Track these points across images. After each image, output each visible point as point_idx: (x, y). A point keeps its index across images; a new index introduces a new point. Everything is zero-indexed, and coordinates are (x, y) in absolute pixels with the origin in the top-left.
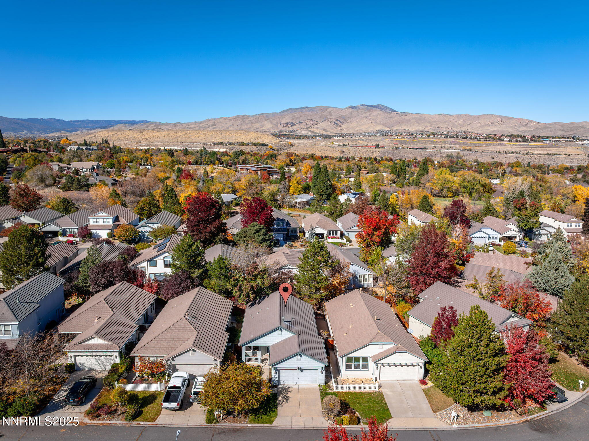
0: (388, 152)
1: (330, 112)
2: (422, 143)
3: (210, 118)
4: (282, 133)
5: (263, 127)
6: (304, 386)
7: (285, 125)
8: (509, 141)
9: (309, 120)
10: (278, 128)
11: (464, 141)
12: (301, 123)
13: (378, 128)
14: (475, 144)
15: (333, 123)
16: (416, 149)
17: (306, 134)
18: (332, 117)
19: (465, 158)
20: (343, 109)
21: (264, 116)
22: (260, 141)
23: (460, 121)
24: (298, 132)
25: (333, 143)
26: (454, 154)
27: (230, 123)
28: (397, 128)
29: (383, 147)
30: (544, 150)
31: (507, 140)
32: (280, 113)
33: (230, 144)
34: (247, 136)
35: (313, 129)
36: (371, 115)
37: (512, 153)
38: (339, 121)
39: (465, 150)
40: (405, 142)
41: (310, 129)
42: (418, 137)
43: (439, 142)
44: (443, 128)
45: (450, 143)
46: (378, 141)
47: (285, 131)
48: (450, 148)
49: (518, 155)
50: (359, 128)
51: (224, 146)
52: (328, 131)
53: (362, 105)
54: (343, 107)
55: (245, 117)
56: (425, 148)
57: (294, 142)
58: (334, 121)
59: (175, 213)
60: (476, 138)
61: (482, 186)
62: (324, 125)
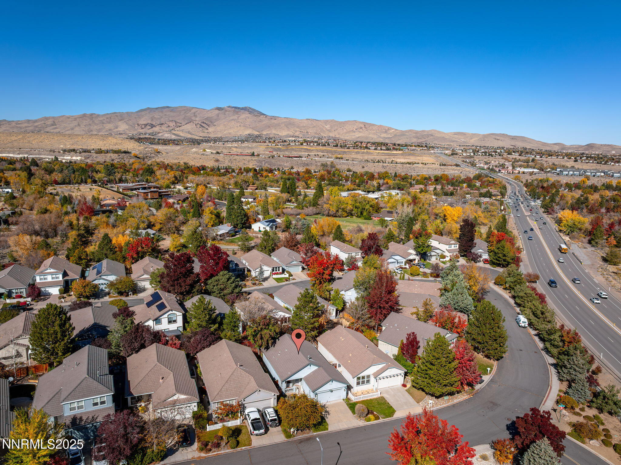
0: (264, 161)
1: (194, 113)
2: (296, 151)
3: (47, 116)
4: (142, 136)
5: (117, 128)
6: (334, 402)
7: (143, 127)
8: (375, 149)
9: (172, 121)
10: (135, 130)
11: (335, 149)
12: (162, 124)
13: (248, 132)
14: (345, 152)
15: (199, 126)
16: (292, 157)
17: (169, 138)
18: (197, 119)
19: (338, 167)
20: (209, 111)
21: (117, 116)
22: (123, 148)
23: (328, 127)
24: (160, 134)
25: (204, 150)
26: (329, 163)
27: (75, 123)
28: (267, 133)
29: (258, 155)
30: (405, 158)
31: (373, 148)
32: (137, 112)
33: (85, 152)
34: (105, 142)
35: (177, 132)
36: (240, 118)
37: (379, 162)
38: (205, 124)
39: (337, 158)
40: (279, 150)
41: (173, 132)
42: (291, 144)
43: (312, 150)
44: (312, 134)
45: (323, 151)
46: (251, 148)
47: (145, 134)
48: (323, 156)
49: (384, 164)
50: (227, 132)
51: (78, 154)
52: (194, 135)
53: (229, 107)
54: (208, 108)
55: (94, 116)
56: (300, 157)
57: (160, 148)
58: (200, 123)
59: (117, 260)
60: (345, 146)
61: (371, 206)
62: (189, 127)
